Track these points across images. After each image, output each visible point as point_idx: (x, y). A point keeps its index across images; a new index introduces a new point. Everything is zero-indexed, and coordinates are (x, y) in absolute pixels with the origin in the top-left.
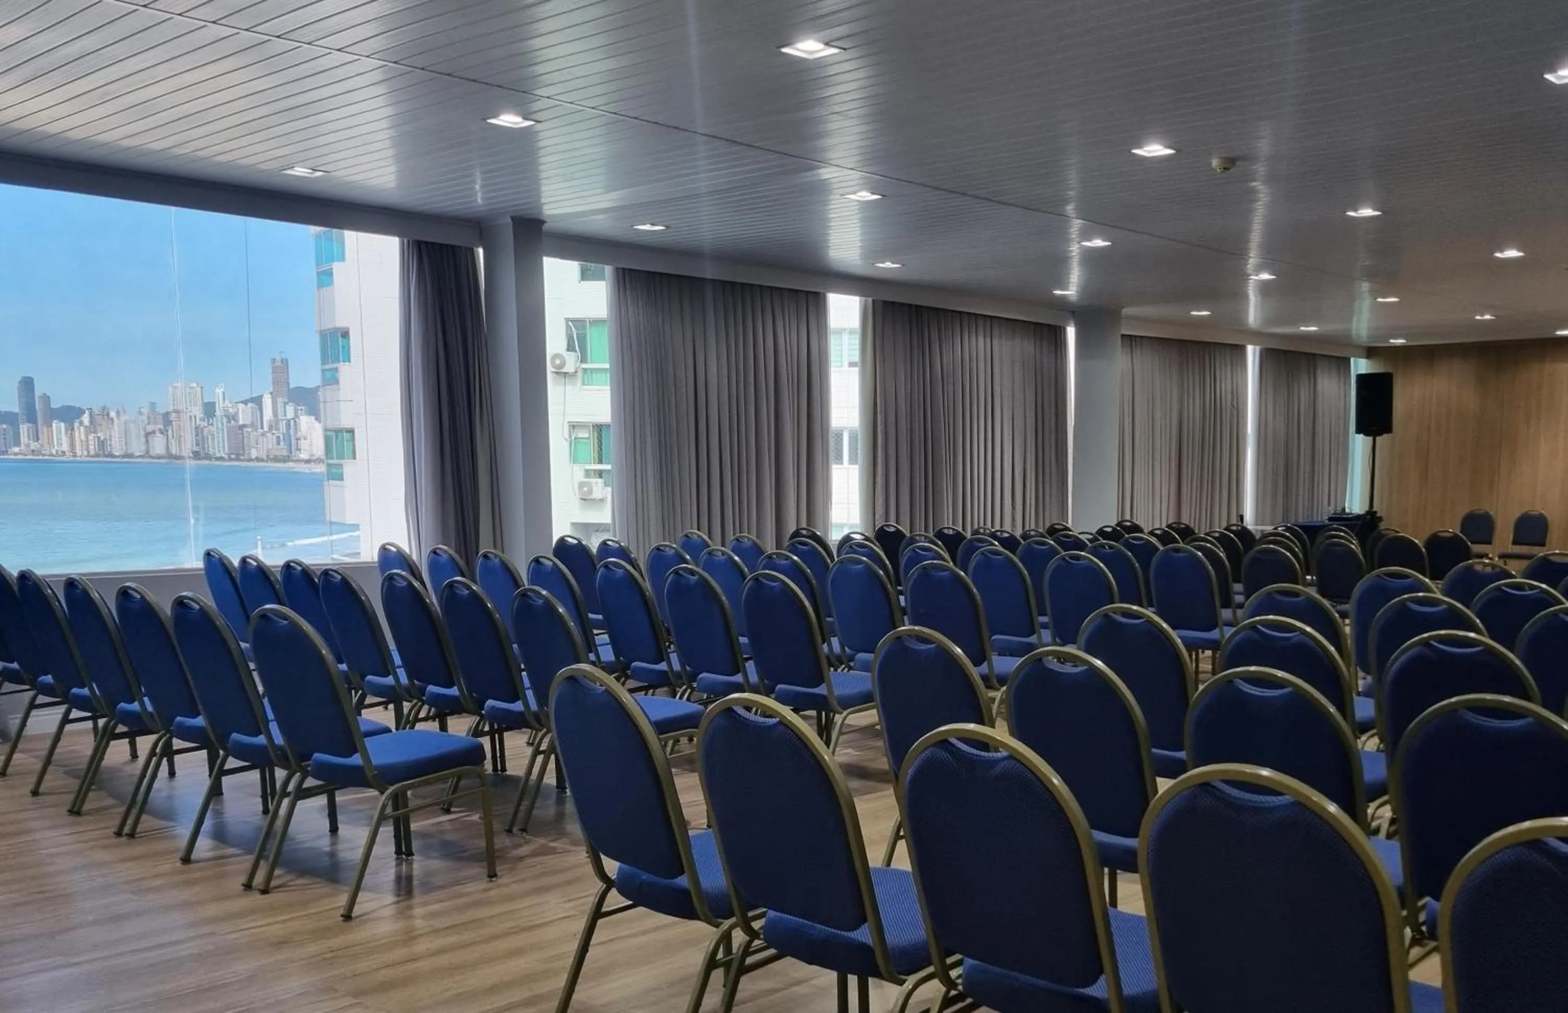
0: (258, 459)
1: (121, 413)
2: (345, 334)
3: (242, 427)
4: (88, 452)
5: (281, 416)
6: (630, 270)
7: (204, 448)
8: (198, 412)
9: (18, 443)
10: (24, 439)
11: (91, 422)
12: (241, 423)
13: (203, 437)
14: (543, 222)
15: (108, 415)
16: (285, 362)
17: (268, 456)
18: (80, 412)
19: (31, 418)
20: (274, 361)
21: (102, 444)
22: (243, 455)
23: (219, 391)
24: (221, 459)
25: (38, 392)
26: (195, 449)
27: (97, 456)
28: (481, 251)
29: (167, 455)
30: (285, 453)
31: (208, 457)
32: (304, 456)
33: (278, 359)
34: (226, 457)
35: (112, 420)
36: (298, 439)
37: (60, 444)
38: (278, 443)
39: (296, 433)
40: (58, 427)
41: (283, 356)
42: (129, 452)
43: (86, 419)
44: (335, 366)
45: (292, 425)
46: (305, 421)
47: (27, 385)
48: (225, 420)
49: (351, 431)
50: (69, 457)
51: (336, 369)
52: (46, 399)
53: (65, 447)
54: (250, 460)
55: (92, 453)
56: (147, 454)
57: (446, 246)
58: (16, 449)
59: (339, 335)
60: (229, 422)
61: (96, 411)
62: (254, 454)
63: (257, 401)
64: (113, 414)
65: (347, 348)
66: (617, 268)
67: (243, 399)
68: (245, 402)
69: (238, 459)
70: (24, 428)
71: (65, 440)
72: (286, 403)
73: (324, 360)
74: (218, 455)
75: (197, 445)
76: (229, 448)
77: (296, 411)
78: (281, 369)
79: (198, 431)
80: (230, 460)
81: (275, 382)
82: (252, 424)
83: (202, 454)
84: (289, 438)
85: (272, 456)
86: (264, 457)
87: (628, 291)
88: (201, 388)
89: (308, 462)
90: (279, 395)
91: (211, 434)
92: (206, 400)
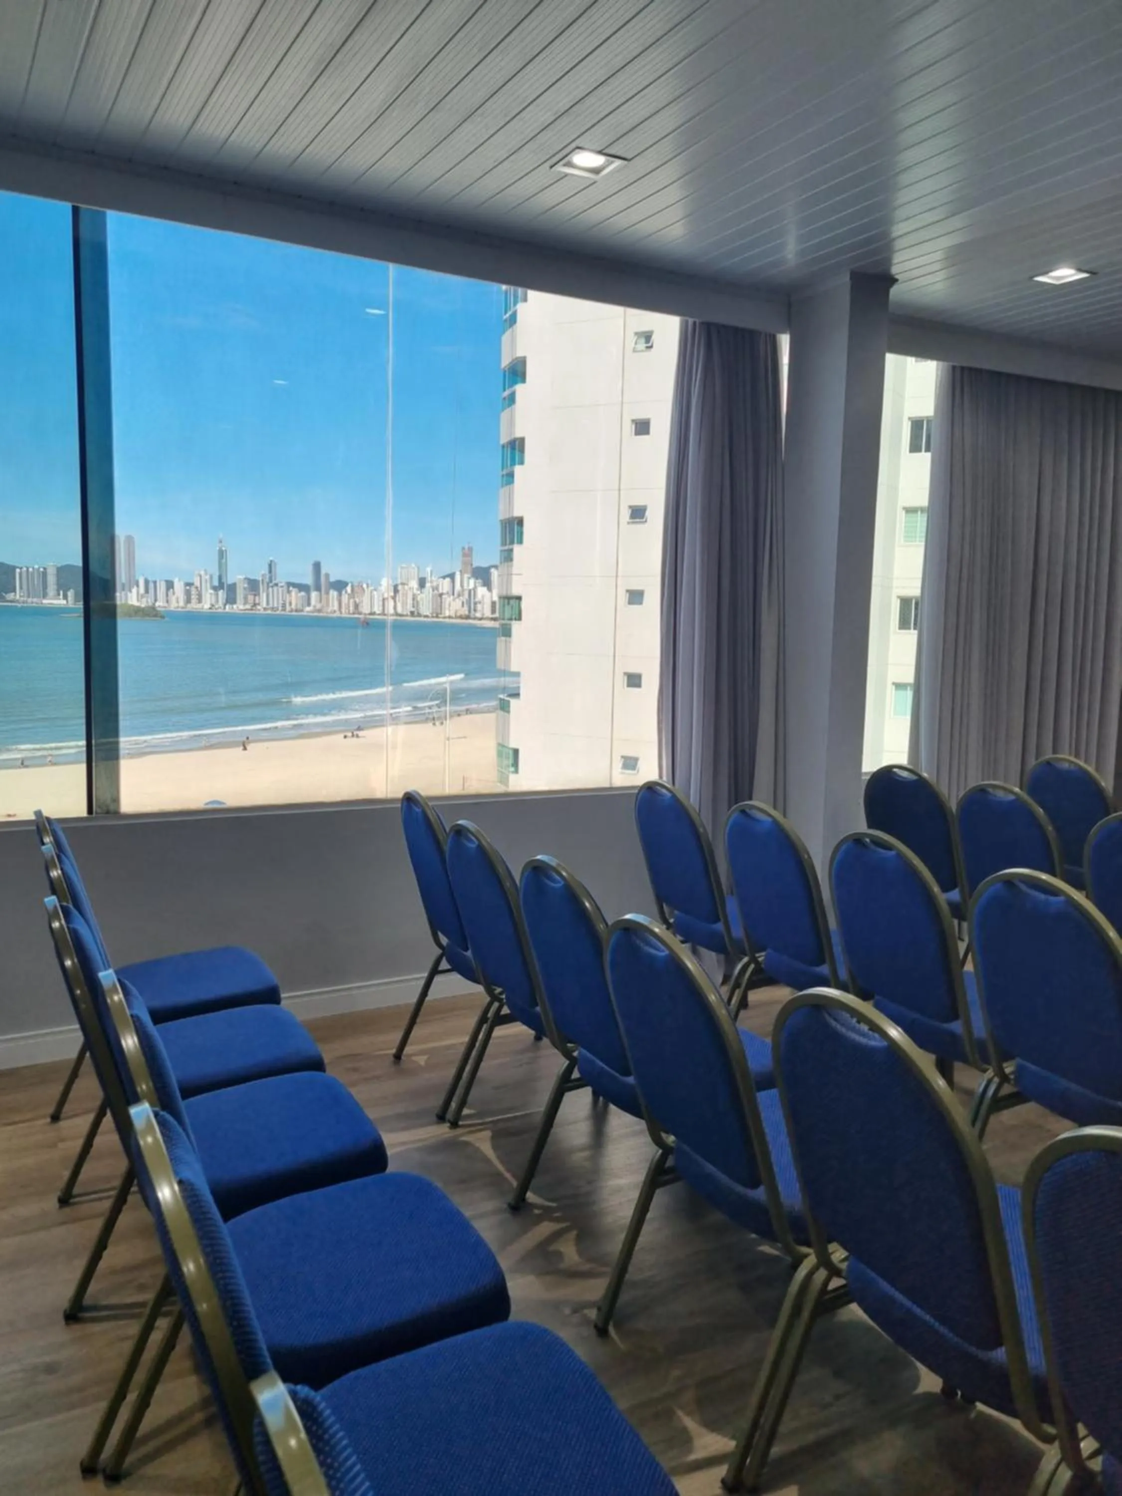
0: (450, 617)
1: (370, 585)
2: (520, 521)
3: (441, 595)
4: (349, 610)
5: (465, 587)
6: (971, 369)
7: (417, 610)
8: (414, 584)
9: (309, 604)
10: (313, 602)
11: (352, 590)
12: (441, 591)
13: (418, 602)
14: (893, 281)
15: (362, 586)
16: (470, 549)
17: (456, 616)
18: (346, 584)
19: (318, 588)
20: (463, 548)
21: (356, 606)
22: (441, 614)
23: (429, 569)
24: (426, 616)
25: (323, 571)
26: (413, 609)
27: (354, 613)
28: (785, 341)
29: (395, 614)
30: (467, 613)
31: (419, 615)
32: (478, 615)
33: (466, 547)
34: (430, 615)
35: (363, 589)
36: (475, 604)
37: (333, 606)
38: (463, 605)
39: (474, 598)
40: (333, 594)
41: (470, 545)
42: (373, 611)
43: (349, 589)
44: (511, 547)
45: (472, 593)
46: (482, 591)
47: (317, 566)
48: (431, 590)
49: (519, 598)
50: (337, 614)
51: (511, 550)
52: (327, 576)
53: (336, 608)
54: (445, 618)
55: (351, 612)
56: (383, 614)
57: (743, 330)
58: (308, 609)
59: (516, 522)
60: (433, 591)
61: (356, 584)
62: (447, 614)
63: (452, 576)
64: (365, 586)
65: (521, 534)
66: (954, 368)
67: (442, 575)
68: (444, 577)
69: (437, 617)
70: (314, 595)
71: (336, 603)
72: (469, 578)
73: (504, 543)
74: (425, 614)
75: (413, 607)
76: (433, 609)
77: (475, 583)
78: (468, 553)
79: (414, 598)
80: (433, 617)
81: (465, 564)
82: (448, 593)
83: (416, 613)
84: (471, 602)
85: (458, 614)
86: (454, 616)
87: (966, 389)
88: (418, 568)
89: (481, 619)
90: (466, 572)
91: (422, 599)
92: (421, 576)
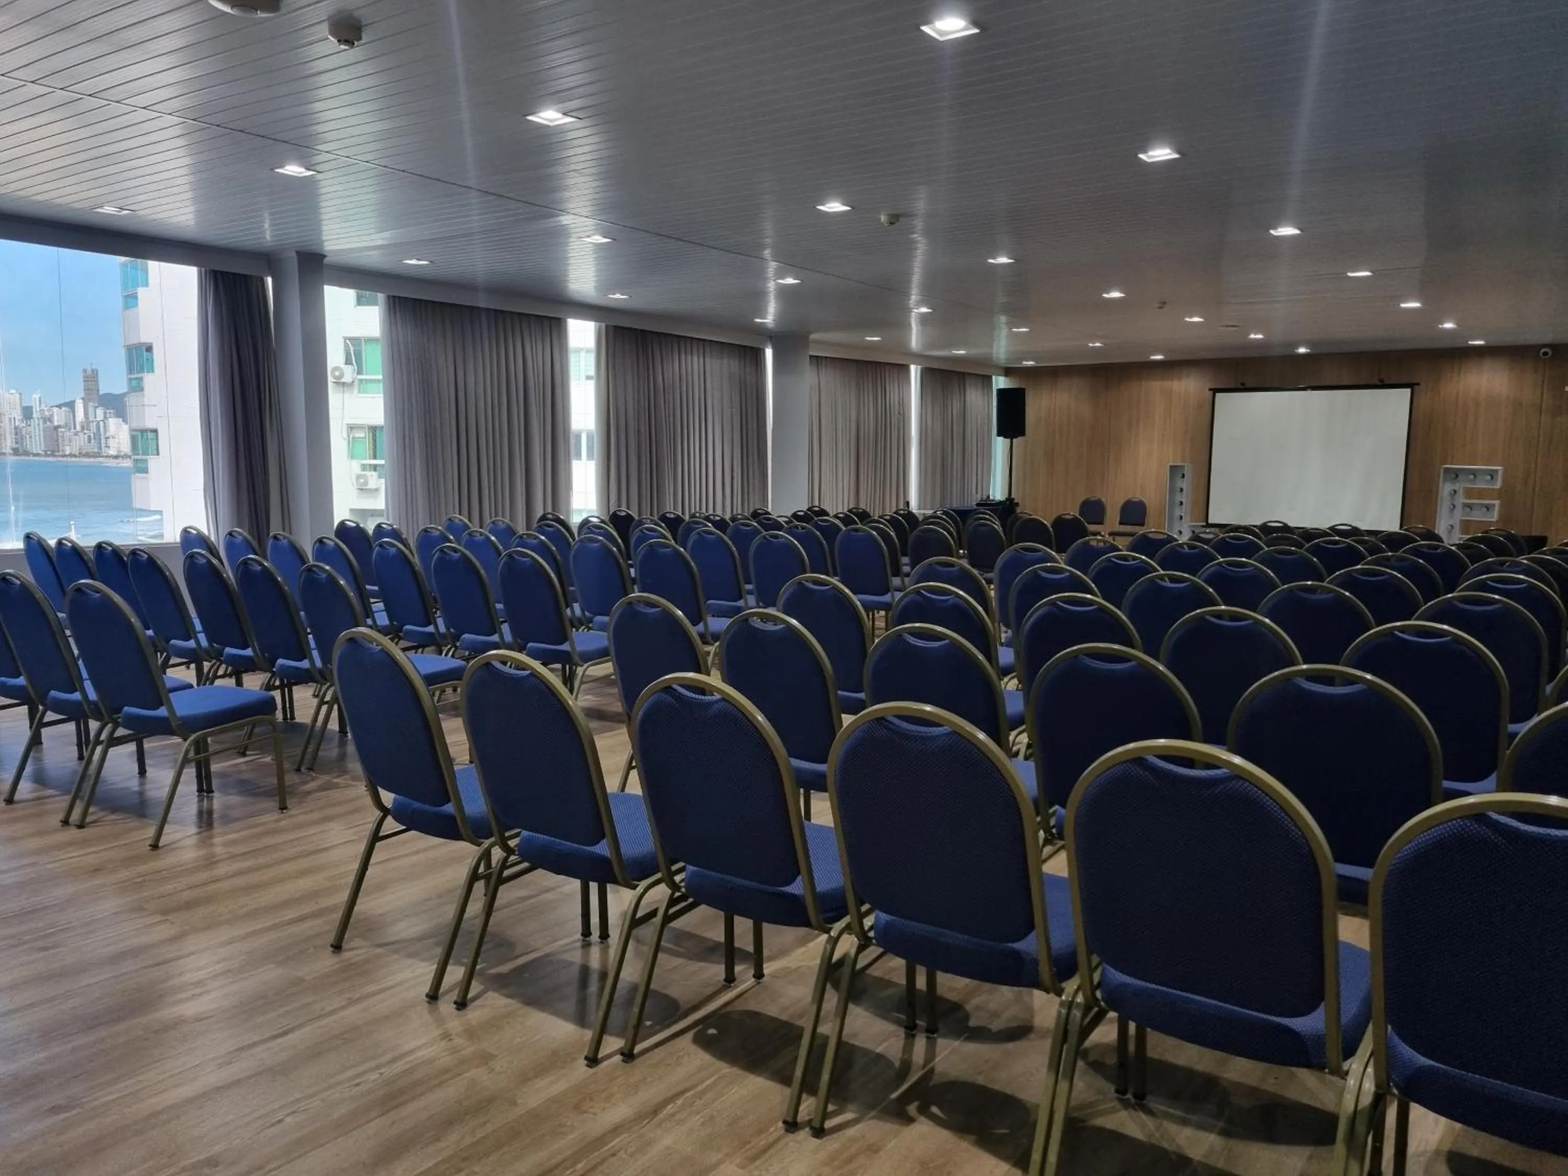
0: (71, 455)
2: (149, 348)
3: (57, 428)
5: (91, 418)
6: (399, 297)
7: (22, 446)
8: (17, 414)
12: (56, 423)
13: (22, 436)
14: (325, 256)
16: (95, 372)
17: (80, 453)
20: (85, 371)
22: (58, 451)
23: (36, 396)
24: (37, 455)
26: (15, 446)
28: (269, 280)
30: (96, 450)
31: (26, 453)
32: (112, 452)
33: (89, 369)
34: (42, 453)
36: (107, 438)
38: (90, 440)
39: (105, 432)
41: (94, 367)
44: (139, 375)
45: (101, 425)
46: (114, 423)
48: (41, 422)
49: (155, 431)
51: (141, 379)
54: (64, 456)
57: (239, 275)
59: (144, 349)
60: (45, 423)
62: (68, 450)
63: (71, 405)
65: (151, 361)
66: (389, 296)
67: (57, 403)
68: (59, 406)
69: (53, 455)
72: (96, 407)
73: (130, 370)
74: (35, 451)
75: (17, 442)
76: (45, 446)
77: (105, 414)
78: (91, 378)
79: (17, 430)
80: (46, 455)
81: (86, 389)
82: (66, 425)
83: (21, 450)
84: (99, 437)
85: (84, 452)
86: (77, 453)
87: (398, 315)
88: (20, 394)
89: (116, 457)
90: (90, 400)
91: (29, 433)
92: (24, 404)
